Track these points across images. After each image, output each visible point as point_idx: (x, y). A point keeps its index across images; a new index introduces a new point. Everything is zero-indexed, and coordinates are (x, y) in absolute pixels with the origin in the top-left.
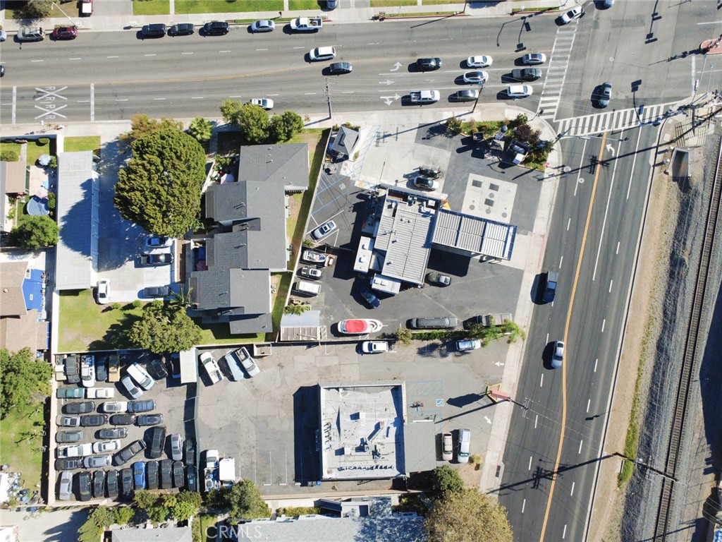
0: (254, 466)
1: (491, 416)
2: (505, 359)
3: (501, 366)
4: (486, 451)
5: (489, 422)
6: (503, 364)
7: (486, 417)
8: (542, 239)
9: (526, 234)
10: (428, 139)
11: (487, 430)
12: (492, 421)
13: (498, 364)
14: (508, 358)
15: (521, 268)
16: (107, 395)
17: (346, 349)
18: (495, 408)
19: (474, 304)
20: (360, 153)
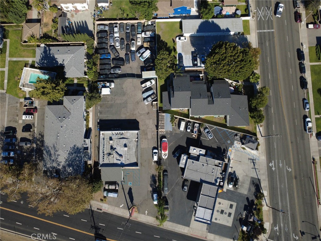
0: (107, 102)
1: (123, 207)
3: (145, 213)
4: (108, 204)
5: (121, 206)
6: (146, 214)
7: (123, 205)
8: (205, 237)
9: (207, 229)
10: (253, 183)
11: (118, 206)
12: (121, 208)
14: (149, 217)
15: (191, 226)
16: (138, 42)
17: (155, 142)
18: (127, 209)
19: (174, 202)
20: (245, 150)
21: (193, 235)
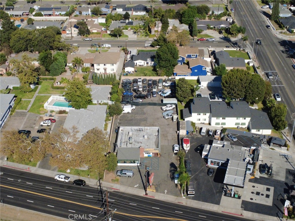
0: (127, 118)
1: (139, 187)
2: (168, 194)
3: (165, 192)
4: (120, 184)
5: (136, 186)
6: (166, 193)
7: (138, 185)
8: (240, 214)
9: (242, 207)
10: (290, 173)
11: (132, 185)
12: (136, 188)
13: (166, 191)
14: (169, 196)
15: (220, 204)
16: (159, 87)
17: (175, 142)
18: (142, 189)
19: (199, 185)
20: (274, 150)
21: (225, 212)
